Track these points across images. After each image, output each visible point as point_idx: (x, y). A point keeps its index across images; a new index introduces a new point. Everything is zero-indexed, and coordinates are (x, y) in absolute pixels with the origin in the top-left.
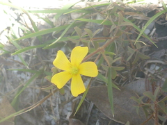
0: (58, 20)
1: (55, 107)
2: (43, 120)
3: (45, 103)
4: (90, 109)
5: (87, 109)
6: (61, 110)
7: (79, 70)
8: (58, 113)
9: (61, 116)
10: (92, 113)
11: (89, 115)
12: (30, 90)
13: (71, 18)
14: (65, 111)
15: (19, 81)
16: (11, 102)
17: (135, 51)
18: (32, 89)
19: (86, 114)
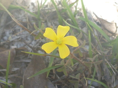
0: (79, 19)
1: (17, 35)
2: (5, 30)
3: (17, 28)
4: (24, 61)
5: (23, 58)
6: (16, 40)
7: (61, 45)
8: (14, 39)
9: (12, 41)
10: (21, 62)
11: (19, 61)
12: (23, 15)
13: (82, 28)
14: (16, 43)
15: (26, 6)
16: (12, 4)
17: (79, 79)
18: (24, 16)
19: (19, 59)
